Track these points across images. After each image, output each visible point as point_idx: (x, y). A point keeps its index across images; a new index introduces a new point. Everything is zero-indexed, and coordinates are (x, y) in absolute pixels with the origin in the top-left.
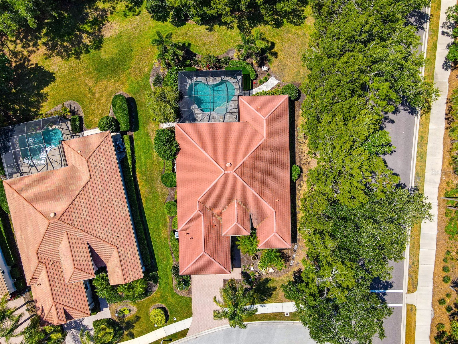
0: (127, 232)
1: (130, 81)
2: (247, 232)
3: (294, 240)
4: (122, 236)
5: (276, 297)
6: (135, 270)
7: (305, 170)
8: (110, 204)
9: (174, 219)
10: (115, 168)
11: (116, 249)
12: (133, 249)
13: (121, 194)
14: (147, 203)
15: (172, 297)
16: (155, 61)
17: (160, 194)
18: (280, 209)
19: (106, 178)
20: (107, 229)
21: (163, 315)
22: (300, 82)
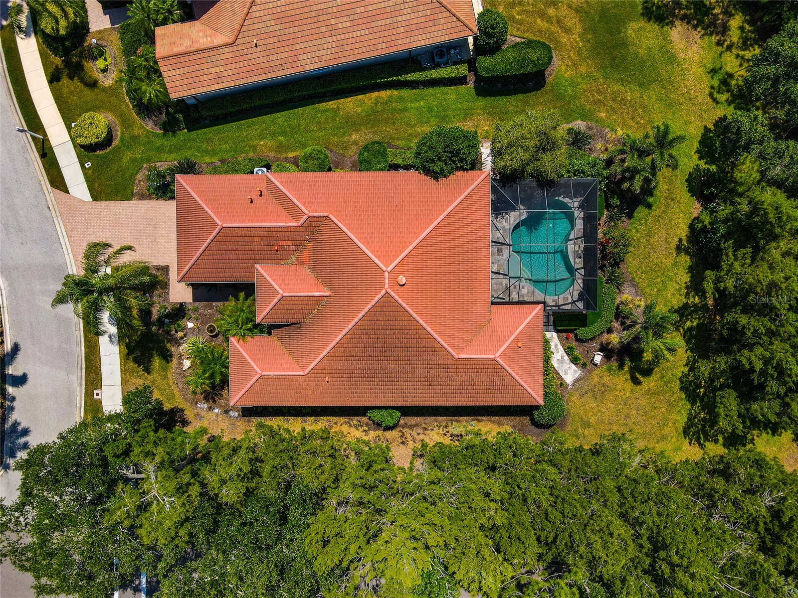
0: (267, 65)
1: (579, 80)
2: (262, 316)
3: (248, 412)
4: (258, 55)
5: (133, 372)
6: (186, 82)
7: (389, 434)
8: (324, 29)
9: (292, 167)
10: (400, 42)
11: (230, 41)
12: (229, 78)
13: (345, 54)
14: (327, 111)
15: (134, 160)
16: (620, 132)
17: (346, 139)
18: (310, 384)
19: (379, 23)
20: (273, 23)
21: (94, 140)
22: (569, 428)
